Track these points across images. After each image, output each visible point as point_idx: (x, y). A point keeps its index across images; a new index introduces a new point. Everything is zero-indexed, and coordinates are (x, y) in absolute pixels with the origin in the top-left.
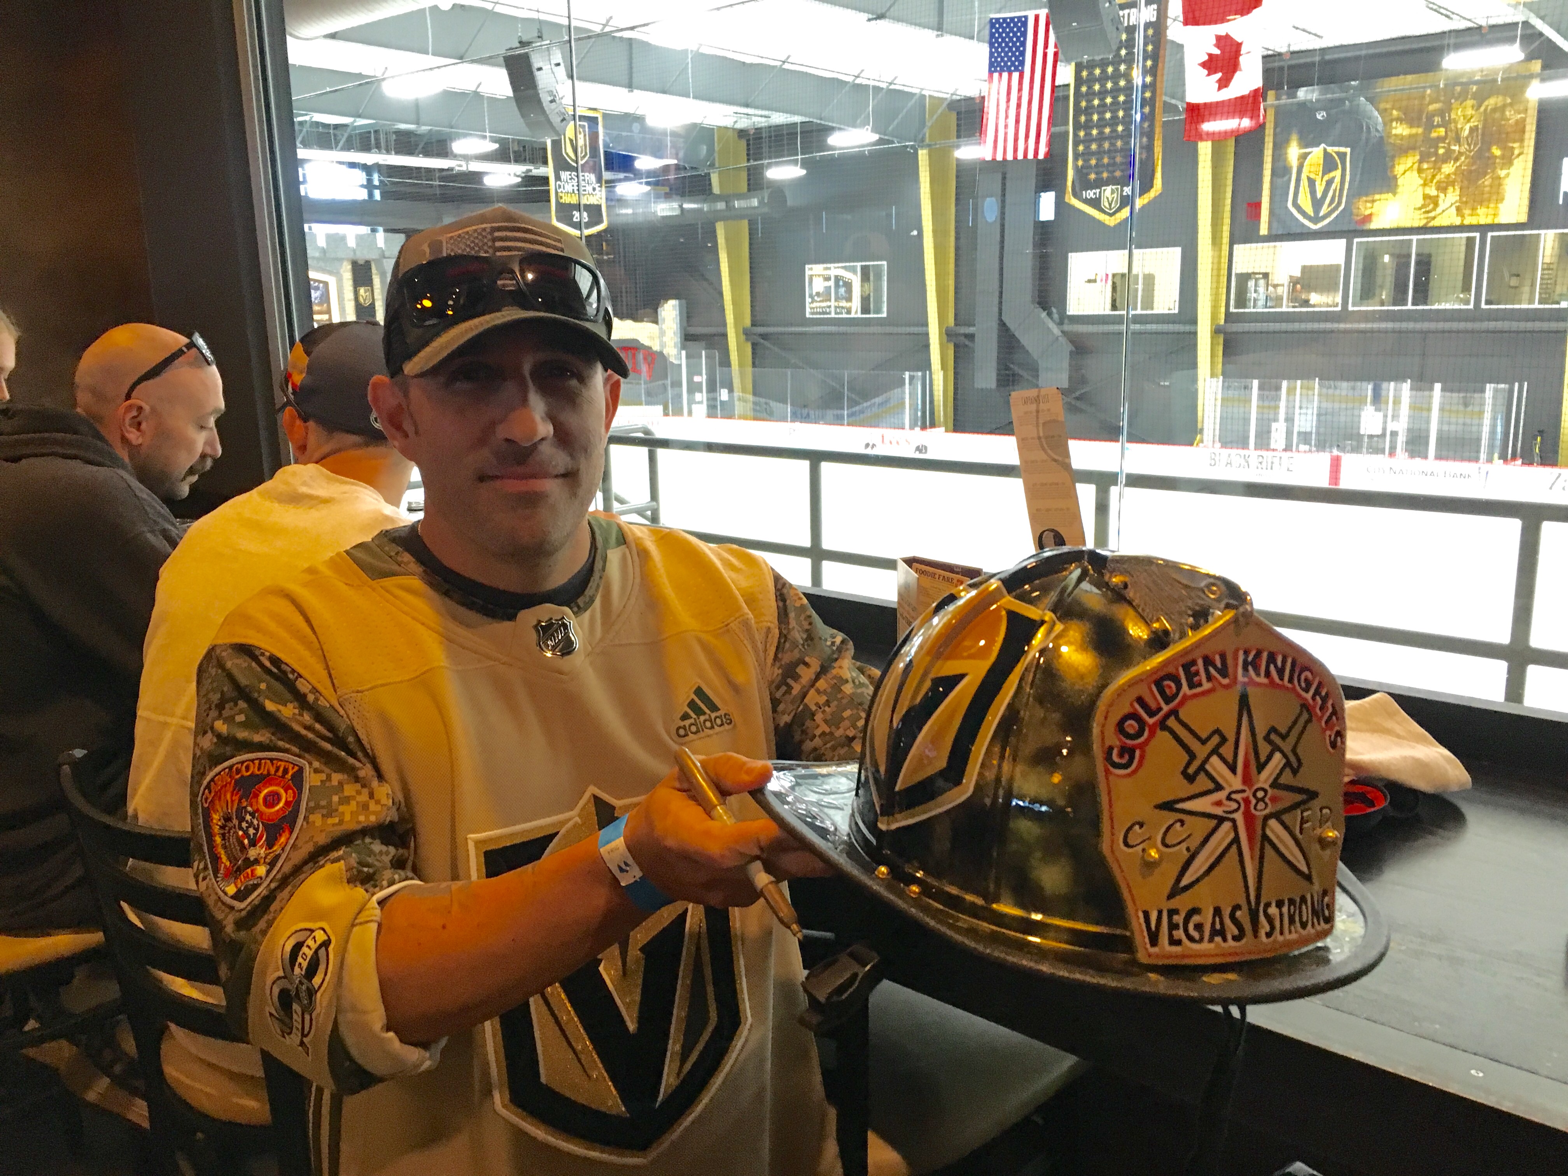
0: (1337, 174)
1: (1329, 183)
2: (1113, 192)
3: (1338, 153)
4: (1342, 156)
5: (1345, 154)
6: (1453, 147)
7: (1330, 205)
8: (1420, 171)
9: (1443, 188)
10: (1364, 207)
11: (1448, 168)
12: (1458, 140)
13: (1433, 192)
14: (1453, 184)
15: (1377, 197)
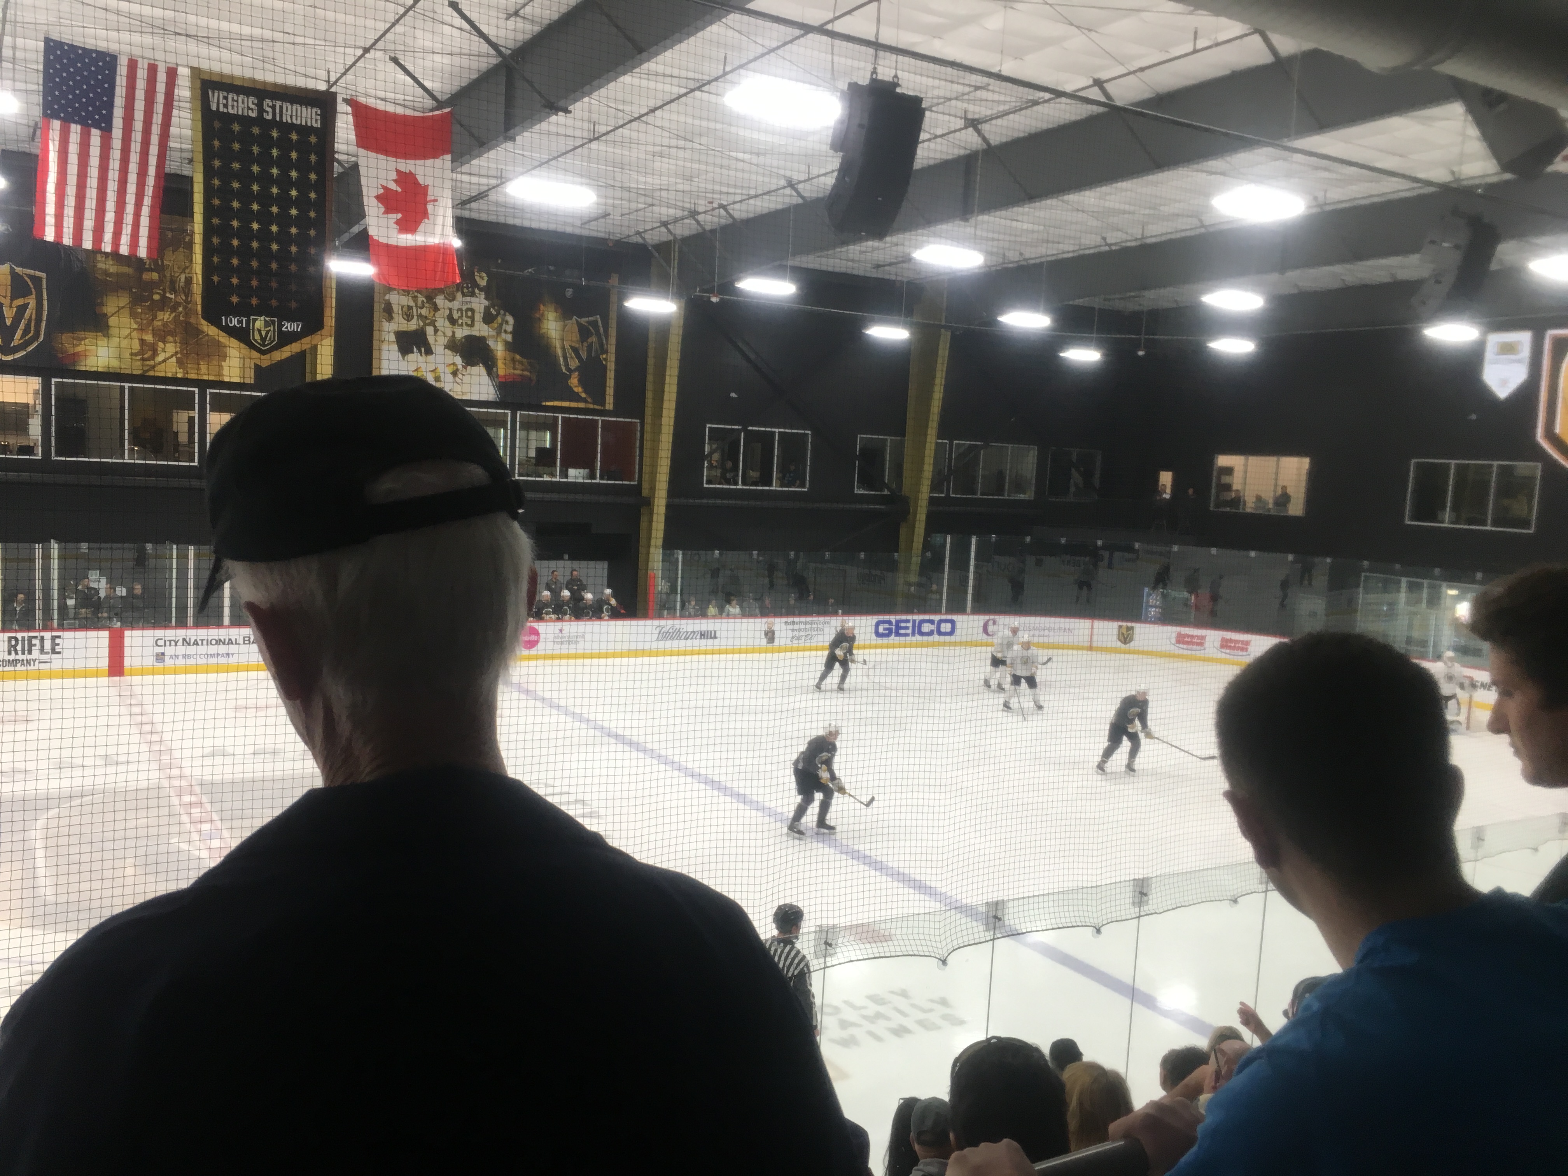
0: (32, 301)
1: (22, 309)
2: (267, 324)
3: (31, 277)
4: (37, 280)
5: (40, 279)
6: (168, 295)
7: (23, 336)
8: (133, 315)
9: (162, 335)
10: (67, 342)
11: (166, 316)
12: (173, 290)
13: (149, 338)
14: (172, 333)
15: (82, 334)
